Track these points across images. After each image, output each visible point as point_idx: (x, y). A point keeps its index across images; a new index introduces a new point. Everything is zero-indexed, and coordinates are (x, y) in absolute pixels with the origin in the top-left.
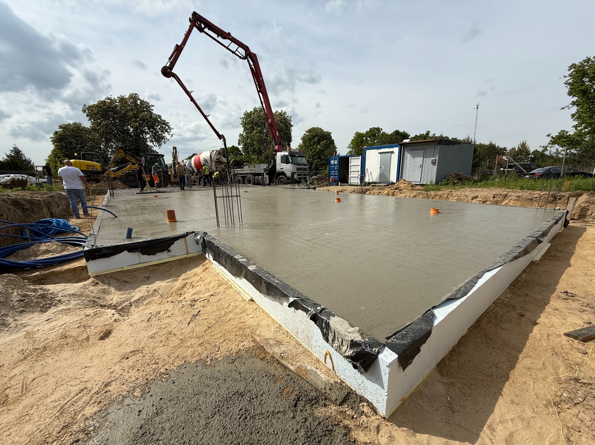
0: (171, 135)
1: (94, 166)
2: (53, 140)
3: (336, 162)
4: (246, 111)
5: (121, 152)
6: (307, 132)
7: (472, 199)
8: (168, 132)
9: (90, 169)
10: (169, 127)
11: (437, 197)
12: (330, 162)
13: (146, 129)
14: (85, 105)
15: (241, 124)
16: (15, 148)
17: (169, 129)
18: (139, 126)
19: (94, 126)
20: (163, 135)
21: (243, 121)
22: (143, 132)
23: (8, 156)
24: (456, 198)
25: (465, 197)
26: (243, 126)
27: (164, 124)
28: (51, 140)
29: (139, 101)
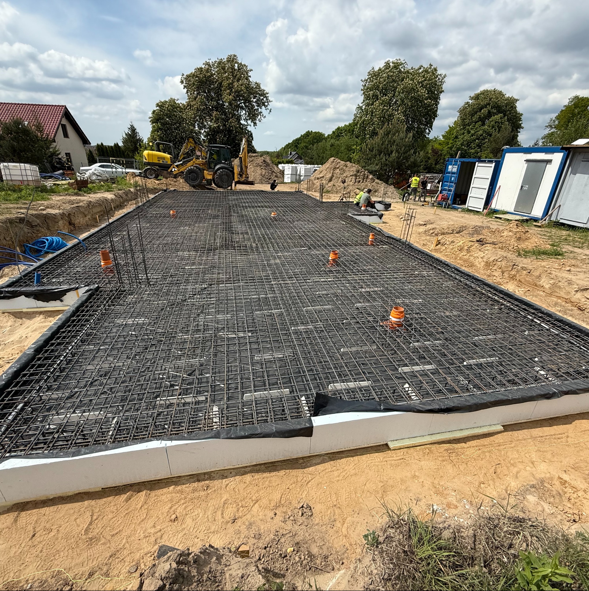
0: (268, 111)
1: (164, 158)
2: (152, 120)
3: (455, 170)
4: (373, 68)
5: (191, 142)
6: (471, 98)
7: (577, 291)
8: (265, 106)
9: (161, 162)
10: (267, 99)
11: (525, 272)
12: (446, 167)
13: (241, 103)
14: (183, 75)
15: (362, 90)
16: (132, 126)
17: (268, 102)
18: (233, 100)
19: (189, 102)
20: (260, 110)
21: (365, 85)
22: (238, 106)
23: (126, 134)
24: (552, 281)
25: (566, 284)
26: (364, 93)
27: (261, 95)
28: (150, 120)
29: (236, 65)
